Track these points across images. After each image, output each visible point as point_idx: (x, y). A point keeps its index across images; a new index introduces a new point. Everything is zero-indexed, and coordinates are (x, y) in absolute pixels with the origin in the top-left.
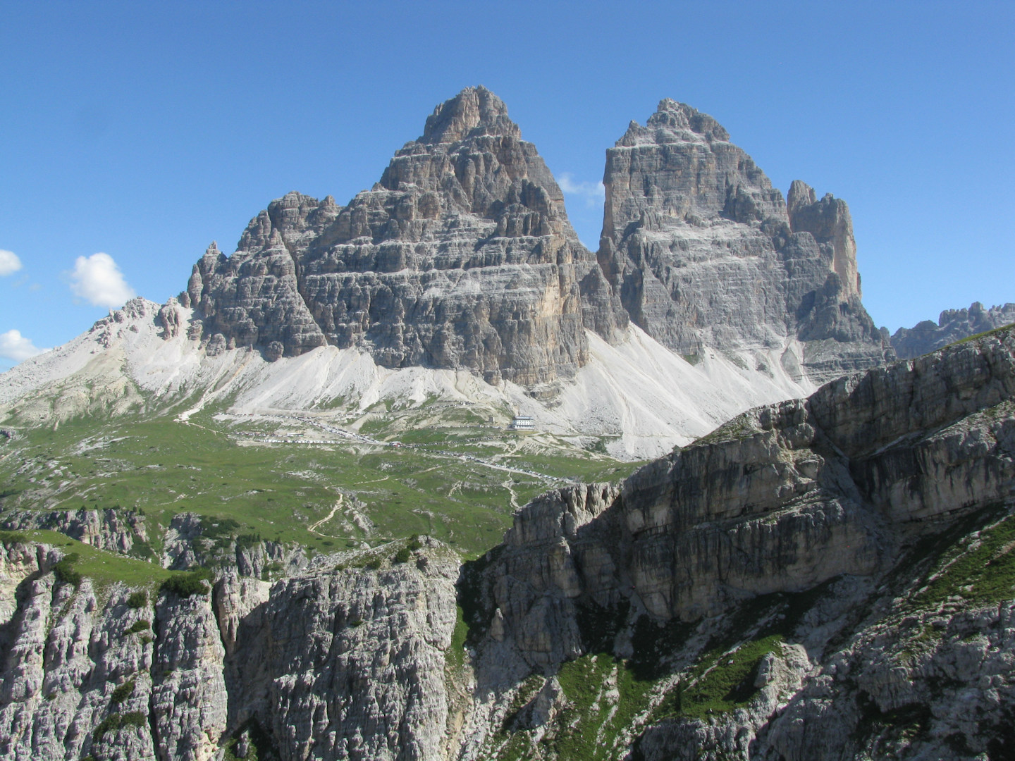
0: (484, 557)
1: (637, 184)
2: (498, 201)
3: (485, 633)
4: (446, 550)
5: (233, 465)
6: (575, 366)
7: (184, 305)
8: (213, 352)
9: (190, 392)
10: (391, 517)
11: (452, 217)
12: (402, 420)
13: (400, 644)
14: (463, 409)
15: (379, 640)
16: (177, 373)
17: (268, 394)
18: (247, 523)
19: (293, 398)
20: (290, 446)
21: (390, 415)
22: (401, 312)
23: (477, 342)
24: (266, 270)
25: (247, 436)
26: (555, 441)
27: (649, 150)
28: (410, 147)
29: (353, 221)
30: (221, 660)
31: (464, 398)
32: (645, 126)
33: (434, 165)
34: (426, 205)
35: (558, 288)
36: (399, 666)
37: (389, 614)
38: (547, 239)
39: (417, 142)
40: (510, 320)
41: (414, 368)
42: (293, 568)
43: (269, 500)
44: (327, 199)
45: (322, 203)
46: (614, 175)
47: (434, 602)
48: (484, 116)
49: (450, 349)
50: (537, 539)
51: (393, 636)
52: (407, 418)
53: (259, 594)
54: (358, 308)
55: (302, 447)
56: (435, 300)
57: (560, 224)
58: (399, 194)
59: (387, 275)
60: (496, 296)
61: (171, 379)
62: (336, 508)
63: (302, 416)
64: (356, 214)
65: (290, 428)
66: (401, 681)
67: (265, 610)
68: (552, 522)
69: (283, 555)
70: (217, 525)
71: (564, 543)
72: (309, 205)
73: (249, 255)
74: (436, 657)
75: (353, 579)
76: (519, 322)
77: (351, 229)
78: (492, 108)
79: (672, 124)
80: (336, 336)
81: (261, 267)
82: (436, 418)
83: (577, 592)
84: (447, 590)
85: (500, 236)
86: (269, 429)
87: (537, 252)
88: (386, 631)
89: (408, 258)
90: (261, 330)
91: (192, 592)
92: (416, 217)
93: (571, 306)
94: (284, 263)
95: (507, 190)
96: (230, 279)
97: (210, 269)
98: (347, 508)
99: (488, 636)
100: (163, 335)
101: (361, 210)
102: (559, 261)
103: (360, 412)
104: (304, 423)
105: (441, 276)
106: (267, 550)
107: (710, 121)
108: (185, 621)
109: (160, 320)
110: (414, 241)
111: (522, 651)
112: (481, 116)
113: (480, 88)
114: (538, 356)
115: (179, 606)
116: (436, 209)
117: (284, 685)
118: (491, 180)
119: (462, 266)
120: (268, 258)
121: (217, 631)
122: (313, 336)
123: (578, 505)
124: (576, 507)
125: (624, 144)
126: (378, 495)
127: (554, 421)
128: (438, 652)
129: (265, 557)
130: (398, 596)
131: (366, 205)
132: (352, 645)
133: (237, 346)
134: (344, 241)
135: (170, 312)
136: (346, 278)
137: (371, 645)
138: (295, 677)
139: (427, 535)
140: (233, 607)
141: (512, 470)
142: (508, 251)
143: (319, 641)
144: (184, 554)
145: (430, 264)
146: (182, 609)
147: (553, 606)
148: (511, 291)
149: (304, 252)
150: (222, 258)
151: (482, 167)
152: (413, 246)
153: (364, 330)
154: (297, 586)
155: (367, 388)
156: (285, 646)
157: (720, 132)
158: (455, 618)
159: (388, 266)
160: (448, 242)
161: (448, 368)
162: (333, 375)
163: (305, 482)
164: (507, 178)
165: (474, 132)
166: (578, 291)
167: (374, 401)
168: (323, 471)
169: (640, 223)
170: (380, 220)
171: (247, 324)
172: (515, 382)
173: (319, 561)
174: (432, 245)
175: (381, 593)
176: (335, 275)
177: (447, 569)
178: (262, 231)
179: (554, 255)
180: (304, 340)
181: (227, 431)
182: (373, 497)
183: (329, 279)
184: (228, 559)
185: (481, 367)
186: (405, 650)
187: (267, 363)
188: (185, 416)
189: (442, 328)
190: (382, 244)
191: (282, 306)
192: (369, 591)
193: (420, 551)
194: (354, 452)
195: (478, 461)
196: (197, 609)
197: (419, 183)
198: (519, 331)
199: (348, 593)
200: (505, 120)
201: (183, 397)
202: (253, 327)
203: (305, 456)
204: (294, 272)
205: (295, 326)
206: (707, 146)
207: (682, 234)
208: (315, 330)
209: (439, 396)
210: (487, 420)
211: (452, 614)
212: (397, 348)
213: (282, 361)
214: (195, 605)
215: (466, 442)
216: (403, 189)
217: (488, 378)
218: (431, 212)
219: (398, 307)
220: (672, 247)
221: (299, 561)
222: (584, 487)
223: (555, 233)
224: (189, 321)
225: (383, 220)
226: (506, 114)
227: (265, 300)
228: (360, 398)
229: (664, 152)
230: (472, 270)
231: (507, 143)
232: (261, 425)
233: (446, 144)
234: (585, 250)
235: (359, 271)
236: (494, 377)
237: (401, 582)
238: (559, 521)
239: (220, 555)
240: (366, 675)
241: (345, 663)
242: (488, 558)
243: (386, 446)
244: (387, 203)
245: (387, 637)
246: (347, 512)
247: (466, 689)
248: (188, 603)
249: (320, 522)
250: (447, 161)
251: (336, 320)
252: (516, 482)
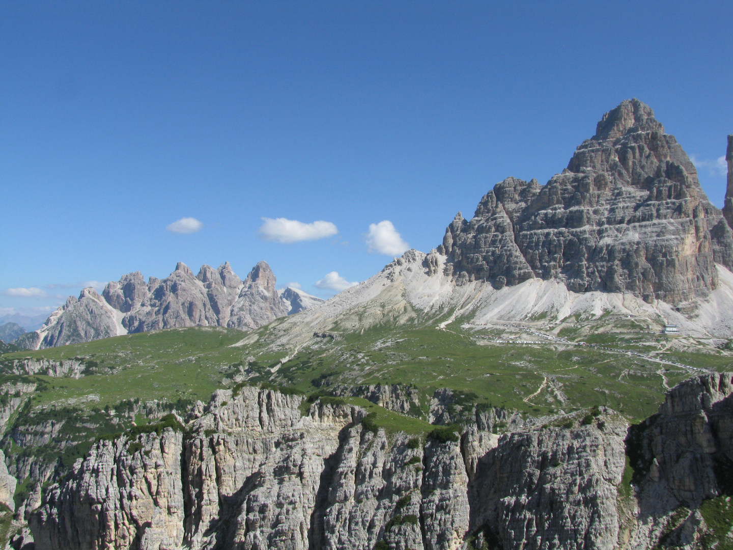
0: (644, 422)
2: (649, 177)
3: (645, 475)
4: (618, 416)
5: (474, 357)
6: (708, 289)
7: (441, 253)
8: (460, 283)
9: (446, 310)
10: (579, 393)
11: (617, 189)
12: (586, 327)
13: (586, 480)
14: (628, 320)
15: (571, 476)
16: (437, 297)
17: (496, 311)
18: (482, 396)
19: (513, 313)
20: (511, 345)
21: (578, 324)
22: (584, 254)
23: (637, 274)
24: (493, 229)
25: (483, 338)
26: (695, 342)
28: (587, 143)
29: (550, 195)
30: (466, 484)
31: (629, 312)
33: (604, 155)
34: (599, 181)
35: (694, 235)
36: (585, 494)
37: (578, 459)
38: (686, 201)
39: (592, 139)
40: (660, 258)
41: (594, 292)
42: (513, 426)
43: (498, 380)
44: (532, 181)
45: (529, 183)
47: (609, 452)
48: (638, 119)
49: (618, 279)
50: (683, 411)
51: (581, 474)
52: (589, 326)
53: (491, 442)
54: (555, 253)
55: (519, 346)
56: (608, 246)
57: (695, 190)
58: (581, 175)
59: (574, 230)
60: (650, 242)
61: (433, 301)
62: (542, 386)
63: (519, 325)
64: (552, 190)
65: (511, 333)
66: (586, 505)
67: (495, 453)
68: (694, 399)
69: (506, 417)
70: (463, 396)
71: (703, 414)
72: (521, 185)
73: (482, 220)
74: (611, 490)
75: (554, 434)
76: (667, 260)
77: (549, 200)
78: (643, 113)
80: (541, 272)
81: (490, 228)
82: (610, 326)
83: (713, 450)
84: (618, 443)
85: (651, 200)
86: (497, 334)
87: (679, 210)
88: (576, 470)
89: (589, 218)
90: (491, 269)
91: (448, 440)
92: (593, 190)
93: (704, 247)
94: (505, 224)
95: (656, 169)
96: (470, 236)
97: (457, 230)
98: (549, 387)
99: (648, 478)
100: (428, 273)
101: (555, 187)
102: (695, 216)
103: (558, 322)
104: (520, 330)
105: (611, 230)
106: (496, 413)
108: (443, 458)
109: (426, 263)
110: (592, 206)
111: (672, 489)
112: (635, 119)
113: (633, 100)
114: (681, 283)
115: (439, 448)
116: (606, 184)
117: (507, 503)
118: (644, 162)
119: (626, 222)
120: (494, 221)
121: (464, 465)
122: (525, 272)
123: (713, 387)
124: (711, 389)
126: (571, 378)
127: (694, 328)
128: (612, 487)
129: (495, 418)
130: (584, 447)
131: (558, 184)
132: (553, 479)
133: (476, 279)
134: (544, 208)
135: (432, 258)
136: (547, 233)
137: (566, 479)
138: (514, 498)
139: (604, 406)
140: (474, 450)
141: (663, 362)
142: (658, 210)
143: (531, 475)
144: (442, 414)
145: (603, 222)
146: (441, 450)
147: (696, 459)
148: (661, 238)
149: (518, 217)
150: (465, 222)
151: (637, 154)
152: (591, 210)
153: (559, 267)
154: (516, 438)
155: (562, 306)
156: (508, 477)
158: (624, 464)
159: (575, 224)
160: (615, 206)
161: (617, 292)
162: (539, 298)
163: (521, 369)
164: (655, 160)
165: (631, 130)
166: (709, 236)
167: (567, 315)
168: (533, 362)
170: (569, 193)
171: (482, 265)
172: (665, 301)
173: (531, 421)
174: (604, 209)
175: (573, 444)
176: (540, 231)
177: (619, 429)
178: (490, 204)
179: (691, 212)
180: (519, 275)
181: (469, 334)
182: (567, 380)
183: (535, 234)
184: (471, 419)
185: (640, 291)
186: (589, 484)
187: (495, 290)
188: (443, 325)
189: (613, 265)
190: (571, 209)
191: (504, 252)
192: (565, 443)
193: (600, 417)
194: (554, 349)
195: (639, 356)
196: (451, 450)
197: (594, 167)
198: (667, 266)
199: (550, 444)
200: (652, 121)
201: (441, 313)
202: (486, 267)
203: (521, 352)
204: (512, 230)
205: (513, 266)
208: (527, 268)
209: (612, 311)
210: (645, 327)
211: (622, 461)
212: (582, 279)
213: (505, 289)
214: (449, 448)
215: (631, 342)
216: (583, 172)
217: (646, 298)
218: (603, 186)
219: (582, 251)
221: (517, 421)
222: (717, 375)
223: (691, 197)
224: (445, 264)
225: (570, 193)
226: (653, 116)
227: (494, 249)
228: (558, 313)
230: (632, 225)
231: (654, 137)
232: (492, 331)
233: (612, 139)
234: (714, 207)
235: (555, 228)
236: (650, 298)
237: (587, 438)
238: (699, 398)
239: (465, 416)
240: (562, 499)
241: (548, 491)
242: (647, 423)
243: (576, 345)
244: (572, 182)
245: (577, 474)
246: (550, 389)
247: (632, 513)
248: (445, 447)
249: (531, 396)
250: (613, 151)
251: (540, 261)
252: (667, 370)
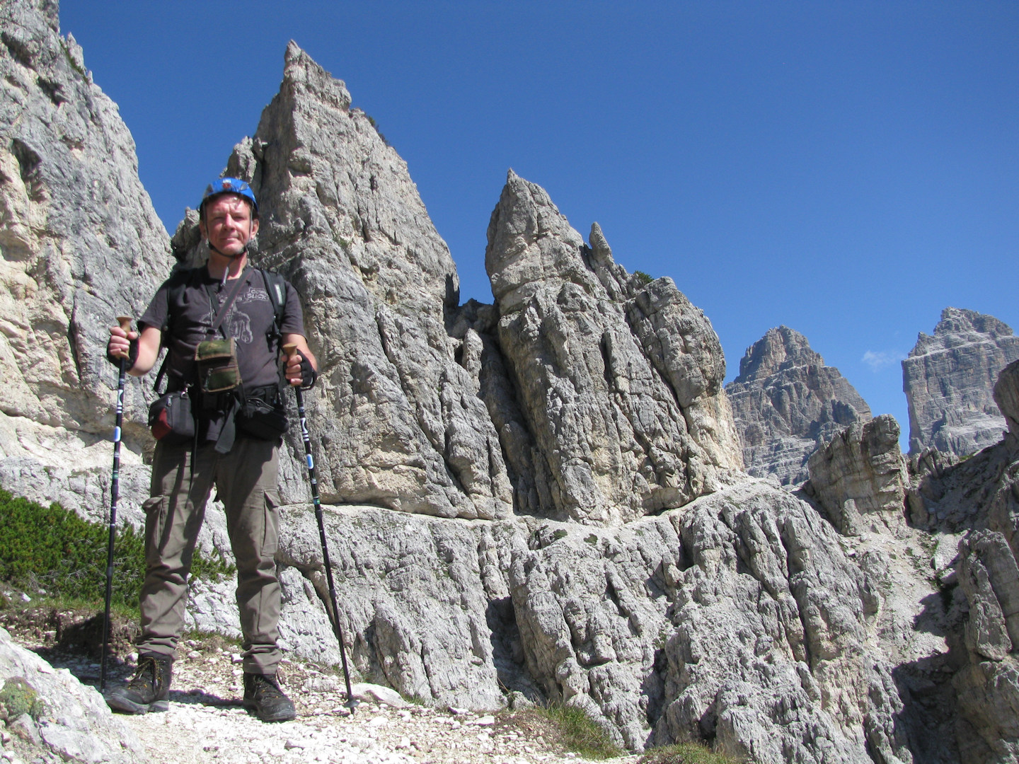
1: (934, 387)
2: (813, 422)
11: (776, 441)
27: (940, 355)
28: (730, 388)
32: (932, 334)
33: (753, 400)
34: (752, 434)
39: (736, 382)
46: (912, 382)
48: (789, 351)
78: (795, 342)
79: (957, 328)
92: (745, 446)
95: (820, 411)
107: (992, 320)
112: (786, 351)
113: (781, 327)
116: (761, 436)
118: (804, 405)
119: (791, 482)
125: (916, 354)
151: (795, 395)
157: (1003, 329)
160: (776, 464)
164: (818, 401)
165: (783, 366)
169: (943, 421)
174: (762, 469)
200: (808, 351)
206: (993, 343)
207: (983, 425)
218: (757, 440)
220: (976, 438)
226: (808, 346)
229: (954, 355)
231: (813, 372)
233: (761, 380)
250: (764, 394)
